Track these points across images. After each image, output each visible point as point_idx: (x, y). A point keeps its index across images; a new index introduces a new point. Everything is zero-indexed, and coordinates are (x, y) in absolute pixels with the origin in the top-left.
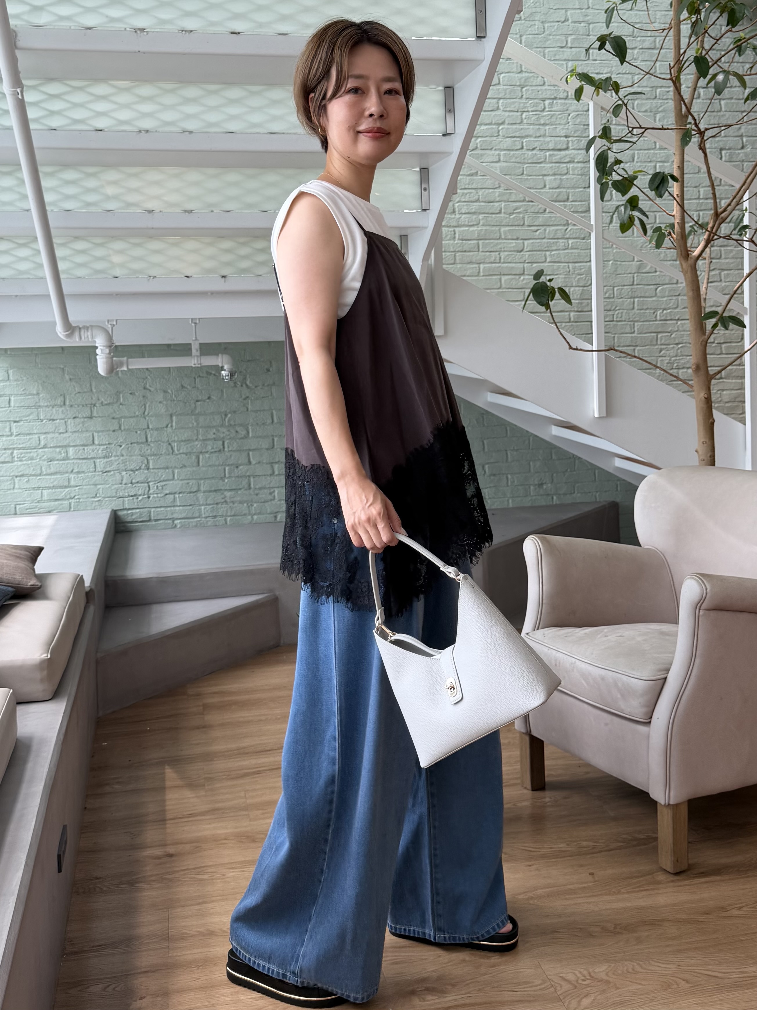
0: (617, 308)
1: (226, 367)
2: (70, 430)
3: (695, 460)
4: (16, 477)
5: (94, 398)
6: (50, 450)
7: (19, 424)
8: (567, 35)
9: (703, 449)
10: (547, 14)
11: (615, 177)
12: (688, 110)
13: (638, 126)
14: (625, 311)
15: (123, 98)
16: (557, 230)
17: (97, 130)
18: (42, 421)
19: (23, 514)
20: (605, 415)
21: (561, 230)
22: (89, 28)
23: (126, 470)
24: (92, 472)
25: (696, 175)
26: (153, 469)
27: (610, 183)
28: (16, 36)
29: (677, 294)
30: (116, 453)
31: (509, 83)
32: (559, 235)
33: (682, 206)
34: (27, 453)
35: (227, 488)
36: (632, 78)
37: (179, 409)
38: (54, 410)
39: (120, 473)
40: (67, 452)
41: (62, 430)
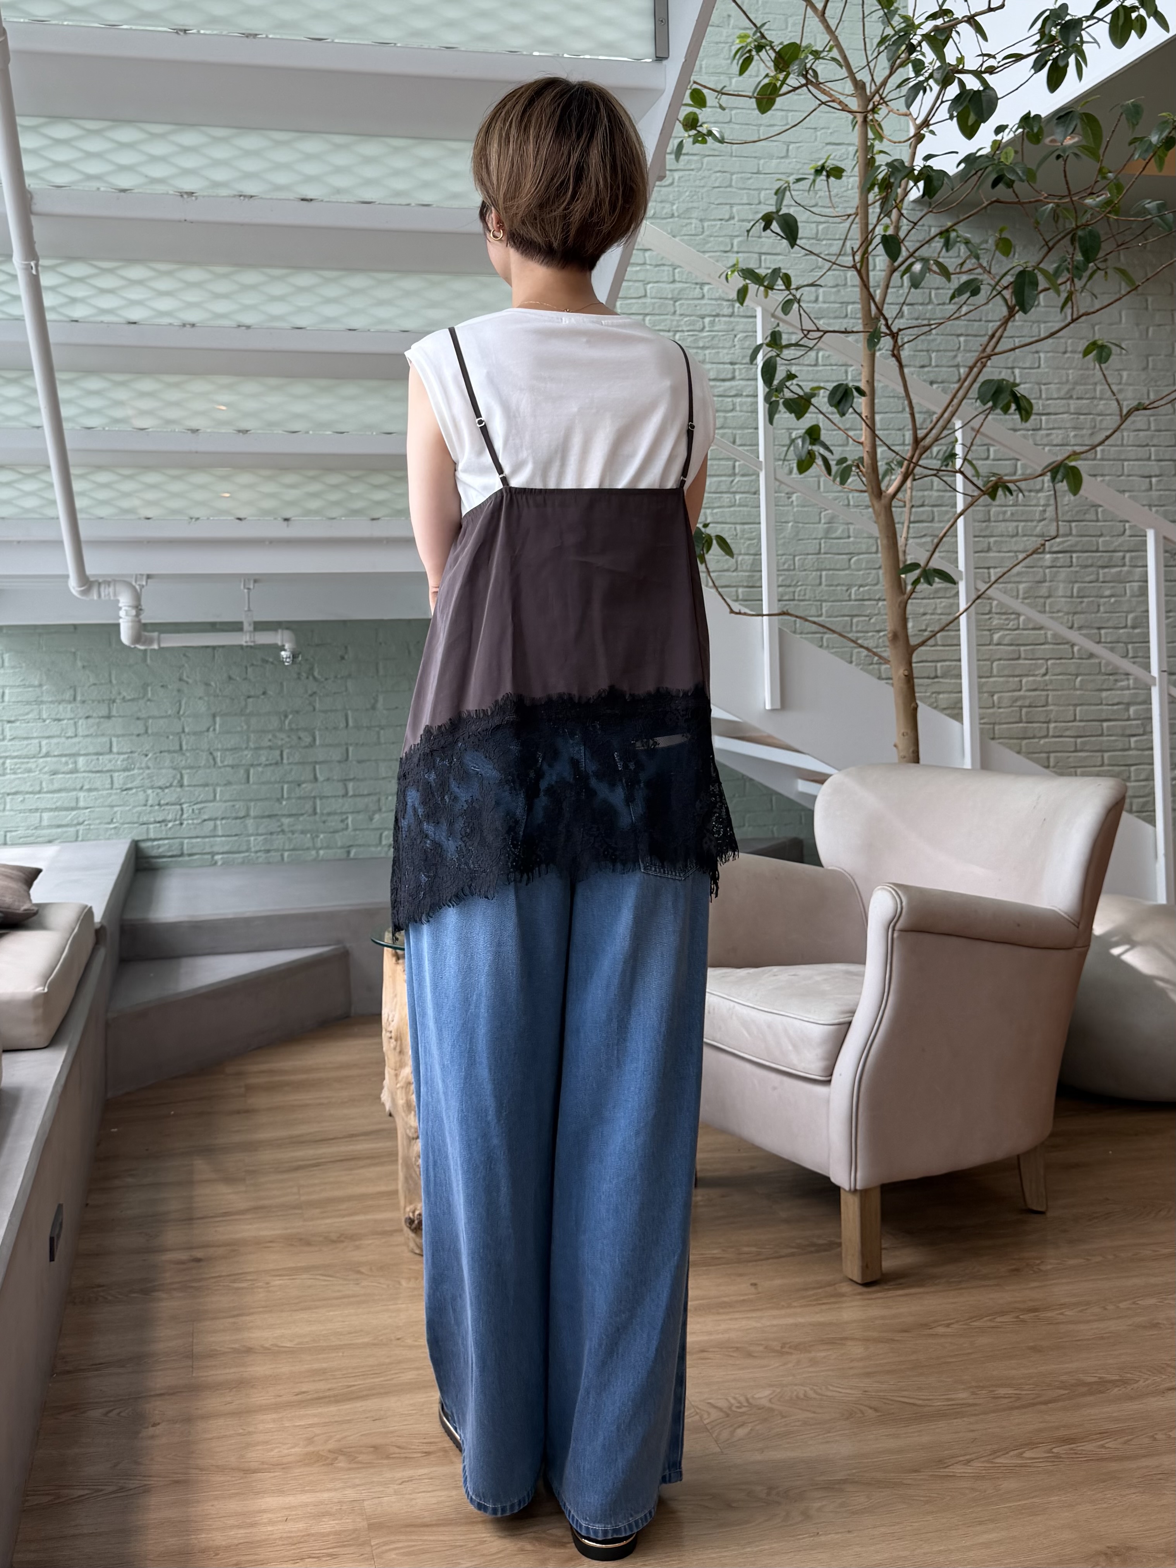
1: (287, 646)
2: (81, 734)
3: (894, 755)
4: (8, 794)
5: (113, 692)
6: (54, 759)
7: (13, 725)
9: (903, 743)
10: (706, 210)
11: (788, 394)
12: (880, 310)
13: (815, 329)
14: (809, 587)
15: (164, 284)
16: (720, 482)
17: (129, 323)
18: (44, 721)
19: (13, 844)
20: (778, 706)
21: (726, 481)
22: (123, 191)
23: (152, 788)
24: (108, 789)
25: (899, 415)
27: (781, 401)
28: (32, 198)
29: (877, 566)
31: (659, 296)
32: (723, 488)
33: (872, 428)
34: (22, 763)
35: (286, 812)
36: (816, 291)
37: (224, 707)
38: (61, 707)
39: (145, 791)
40: (75, 763)
41: (70, 733)
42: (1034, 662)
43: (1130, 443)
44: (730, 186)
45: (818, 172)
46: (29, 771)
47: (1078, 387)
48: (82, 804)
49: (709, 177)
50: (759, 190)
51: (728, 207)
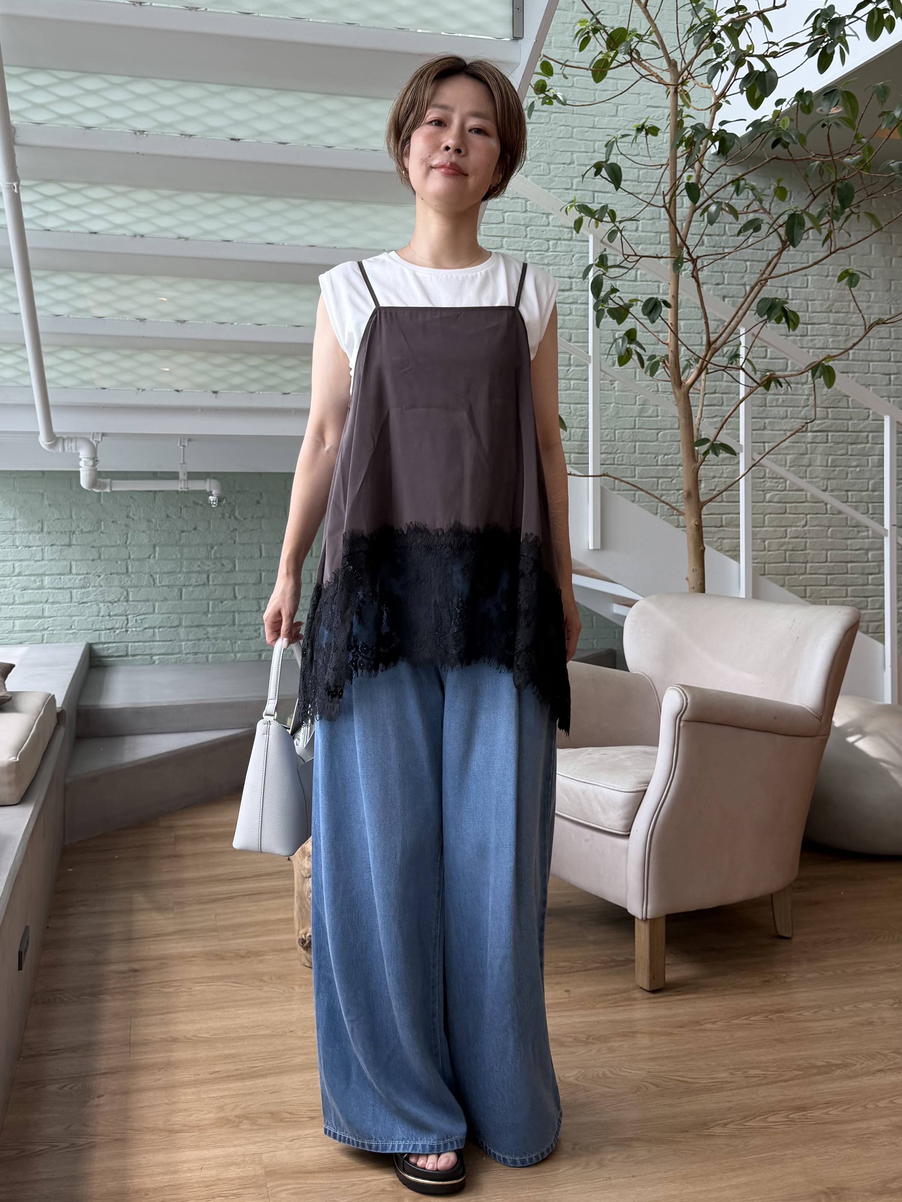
0: (618, 451)
1: (214, 492)
5: (73, 525)
6: (25, 578)
8: (572, 178)
9: (693, 577)
10: (552, 155)
12: (684, 241)
13: (633, 254)
14: (626, 455)
17: (91, 233)
18: (17, 547)
20: (599, 547)
22: (89, 128)
23: (103, 602)
24: (68, 603)
25: (697, 322)
26: (133, 601)
29: (678, 440)
30: (95, 583)
31: (514, 222)
35: (211, 623)
36: (636, 224)
37: (163, 539)
38: (31, 537)
39: (98, 605)
40: (42, 581)
41: (38, 558)
42: (796, 516)
43: (874, 348)
44: (572, 137)
46: (5, 587)
47: (836, 304)
49: (555, 130)
50: (594, 141)
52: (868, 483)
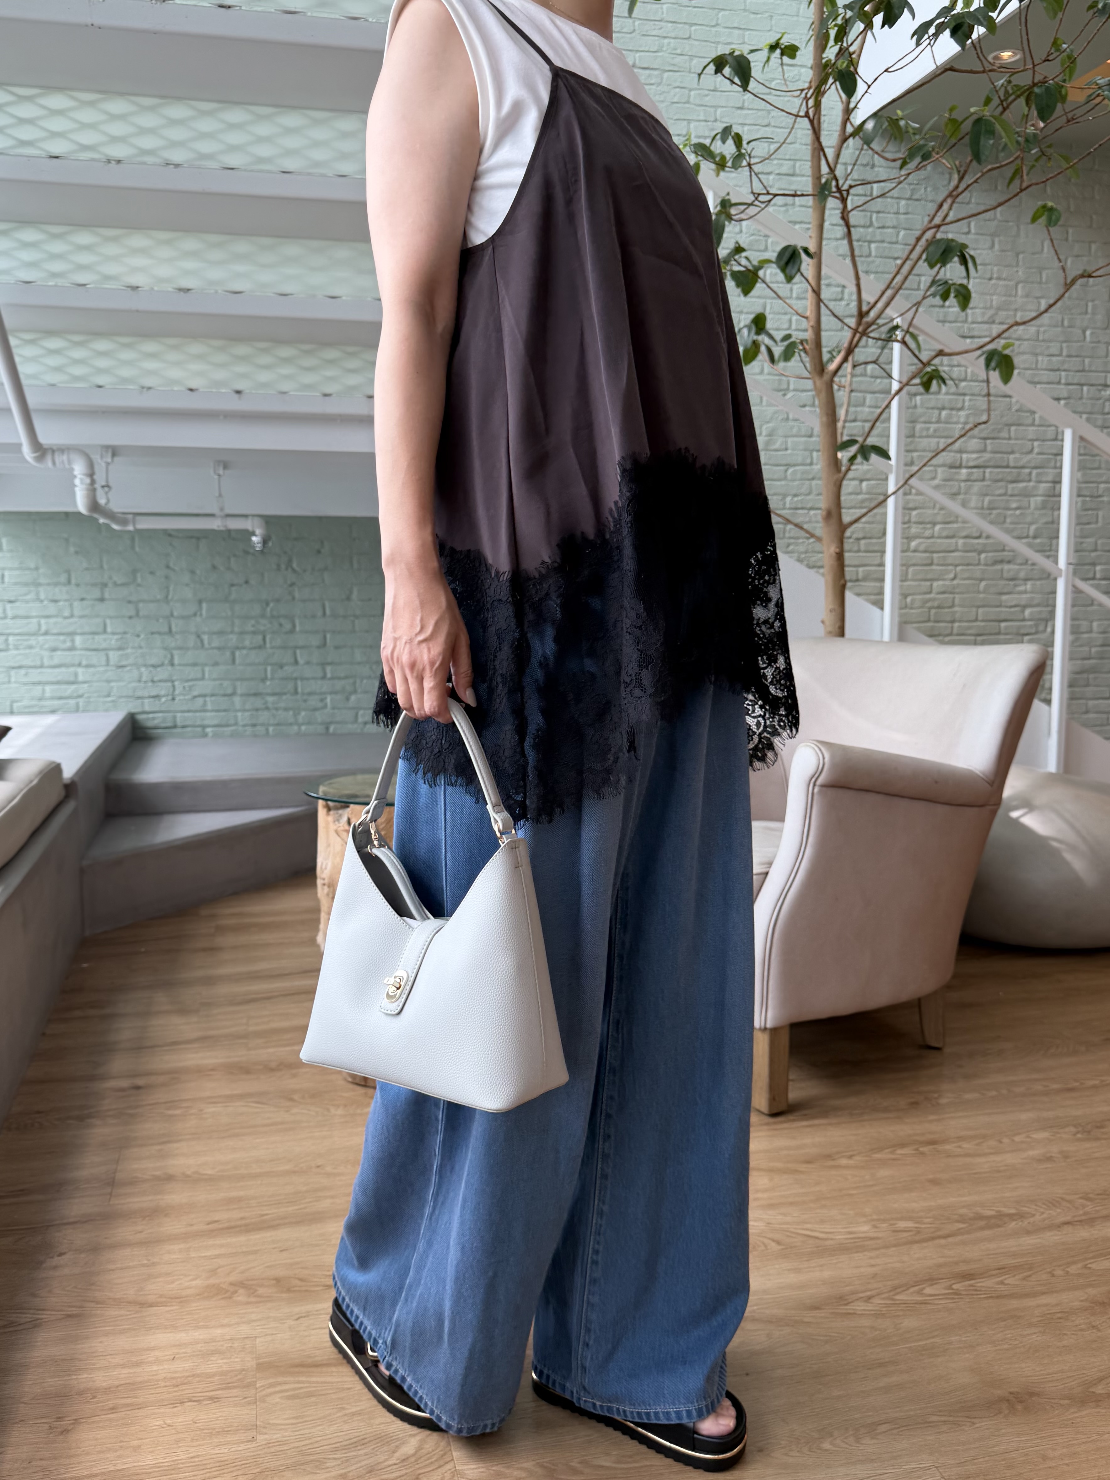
2: (76, 614)
4: (13, 668)
6: (53, 637)
7: (14, 605)
18: (42, 601)
23: (145, 666)
24: (105, 666)
26: (179, 665)
30: (133, 644)
34: (24, 640)
35: (269, 691)
37: (211, 594)
38: (57, 590)
39: (138, 669)
40: (73, 641)
41: (67, 613)
42: (944, 568)
43: (1044, 367)
44: (688, 102)
45: (773, 48)
46: (31, 647)
47: (1000, 313)
48: (81, 678)
49: (668, 92)
50: (715, 107)
51: (685, 123)
52: (1029, 528)
